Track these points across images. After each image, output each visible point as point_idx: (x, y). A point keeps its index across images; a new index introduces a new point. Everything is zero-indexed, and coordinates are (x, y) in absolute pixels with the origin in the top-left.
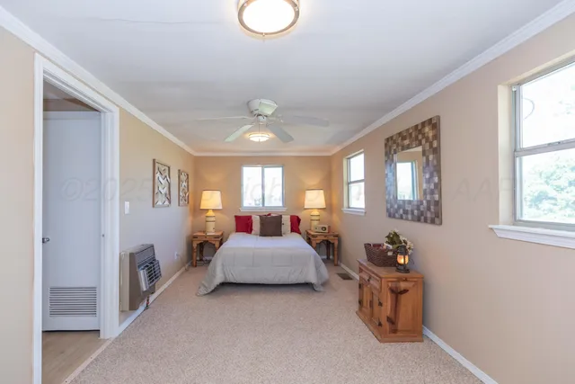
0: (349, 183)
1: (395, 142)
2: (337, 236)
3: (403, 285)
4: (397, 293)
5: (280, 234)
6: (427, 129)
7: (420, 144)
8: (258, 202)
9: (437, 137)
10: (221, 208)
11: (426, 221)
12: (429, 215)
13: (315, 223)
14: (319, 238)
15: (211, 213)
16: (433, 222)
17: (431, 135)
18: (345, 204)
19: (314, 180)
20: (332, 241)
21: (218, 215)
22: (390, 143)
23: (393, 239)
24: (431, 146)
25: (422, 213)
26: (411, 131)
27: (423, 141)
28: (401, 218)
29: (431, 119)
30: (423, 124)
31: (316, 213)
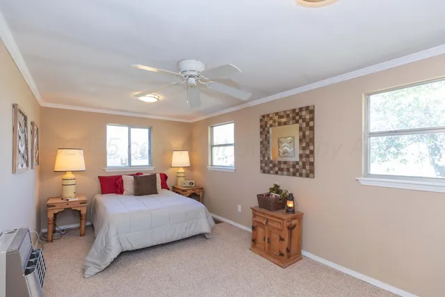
0: (212, 146)
1: (271, 119)
2: (202, 189)
3: (294, 222)
4: (291, 228)
5: (155, 192)
6: (304, 113)
7: (297, 122)
8: (124, 162)
9: (312, 119)
10: (84, 169)
11: (301, 175)
12: (304, 171)
13: (182, 179)
14: (188, 192)
15: (69, 175)
16: (307, 176)
17: (308, 117)
18: (210, 163)
19: (177, 142)
20: (198, 194)
21: (79, 177)
22: (266, 119)
23: (276, 189)
24: (307, 124)
25: (297, 170)
26: (288, 113)
27: (301, 121)
28: (277, 173)
29: (308, 107)
30: (301, 109)
31: (182, 170)
